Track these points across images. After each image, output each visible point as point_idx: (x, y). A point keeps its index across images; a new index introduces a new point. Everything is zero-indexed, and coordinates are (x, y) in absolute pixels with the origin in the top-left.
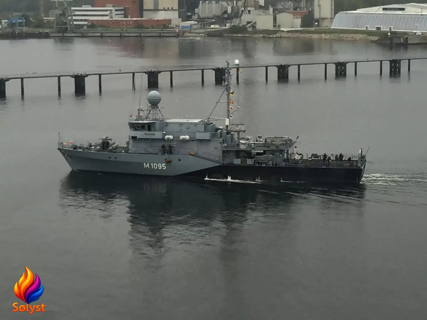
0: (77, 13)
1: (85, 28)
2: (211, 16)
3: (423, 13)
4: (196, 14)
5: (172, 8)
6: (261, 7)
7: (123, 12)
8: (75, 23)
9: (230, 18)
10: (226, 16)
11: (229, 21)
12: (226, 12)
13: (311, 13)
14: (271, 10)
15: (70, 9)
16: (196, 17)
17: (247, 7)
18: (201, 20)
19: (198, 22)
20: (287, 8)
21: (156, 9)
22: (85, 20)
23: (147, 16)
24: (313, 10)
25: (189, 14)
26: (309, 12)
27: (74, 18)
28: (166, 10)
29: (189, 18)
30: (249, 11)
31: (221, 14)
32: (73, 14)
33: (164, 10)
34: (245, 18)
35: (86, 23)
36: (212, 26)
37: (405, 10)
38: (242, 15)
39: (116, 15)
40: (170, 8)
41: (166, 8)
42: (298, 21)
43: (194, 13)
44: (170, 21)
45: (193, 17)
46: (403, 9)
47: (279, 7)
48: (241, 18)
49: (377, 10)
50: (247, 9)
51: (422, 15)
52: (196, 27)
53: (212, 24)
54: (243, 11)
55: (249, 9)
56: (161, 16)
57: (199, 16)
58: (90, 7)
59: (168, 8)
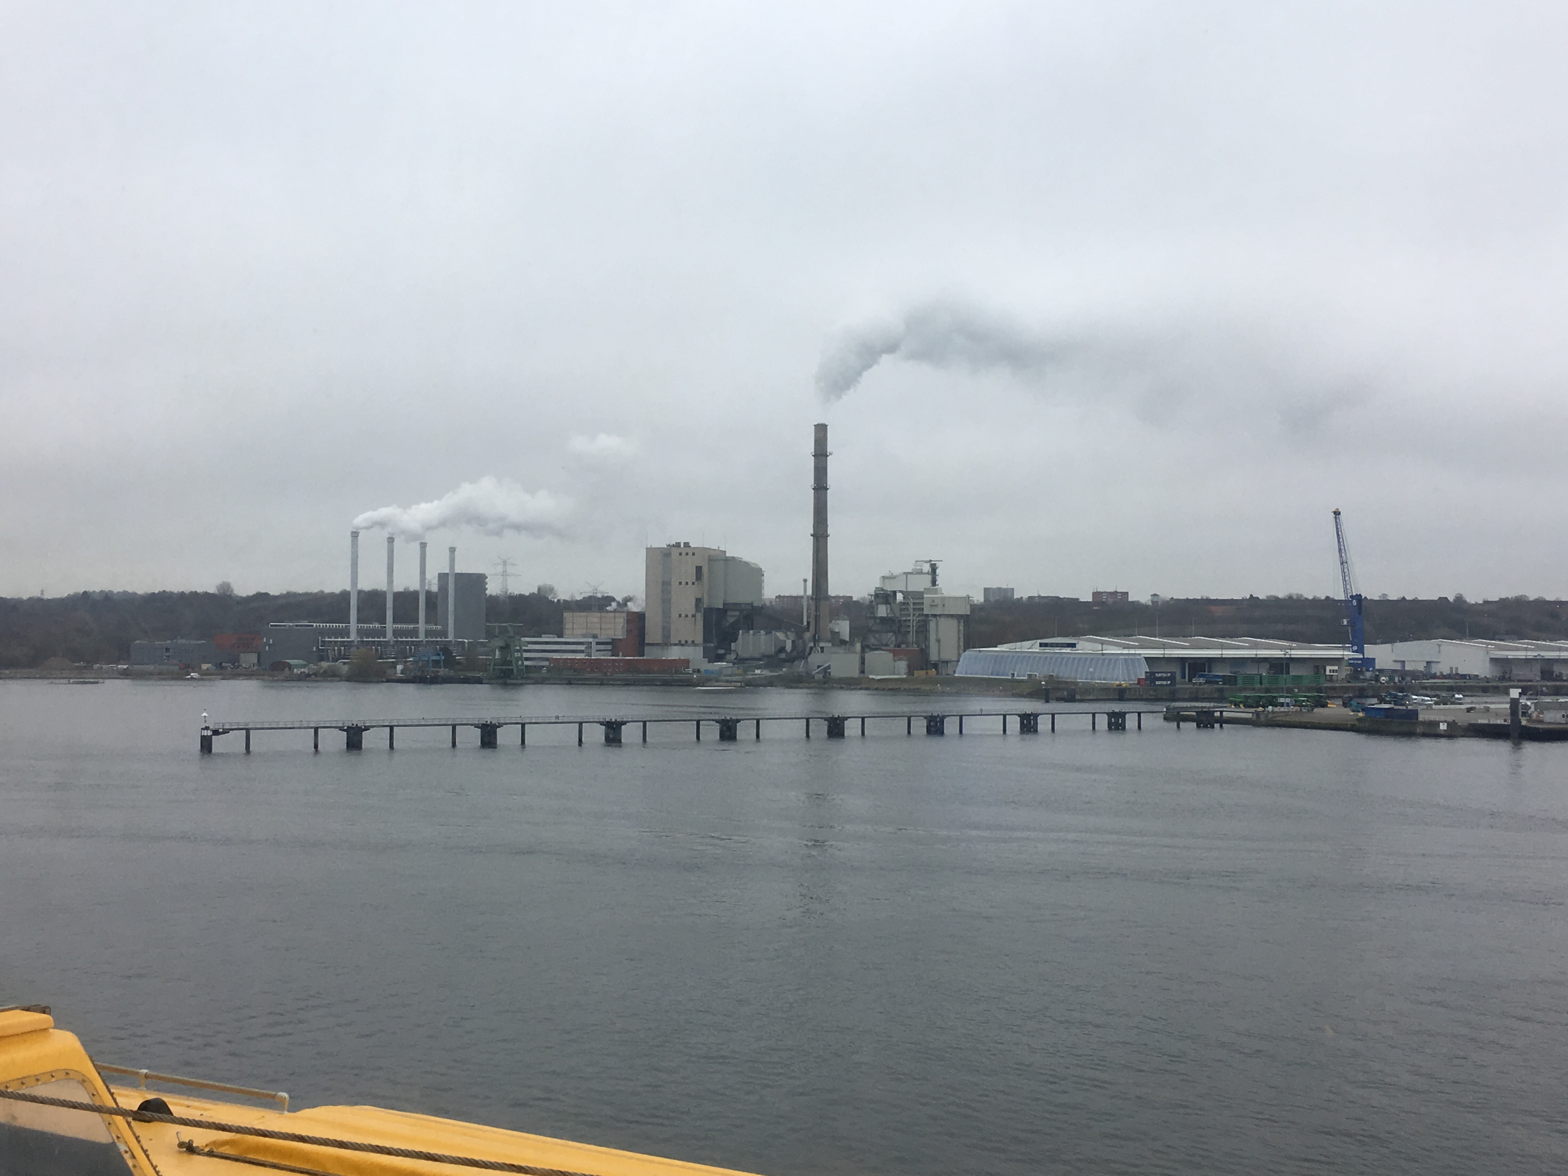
0: (531, 647)
1: (544, 670)
2: (757, 655)
3: (1104, 652)
4: (732, 653)
5: (693, 642)
6: (843, 642)
7: (609, 647)
8: (526, 663)
9: (791, 660)
10: (783, 656)
11: (787, 664)
12: (782, 649)
13: (924, 652)
14: (858, 646)
15: (520, 640)
16: (733, 656)
17: (819, 640)
18: (740, 661)
19: (734, 664)
20: (884, 643)
21: (666, 644)
22: (547, 659)
23: (651, 654)
24: (928, 647)
25: (721, 652)
26: (922, 650)
27: (525, 655)
28: (682, 645)
29: (720, 658)
30: (822, 648)
31: (773, 653)
32: (523, 648)
33: (680, 644)
34: (815, 659)
35: (546, 663)
36: (758, 672)
37: (1077, 646)
38: (810, 654)
39: (597, 651)
40: (690, 642)
41: (683, 642)
42: (902, 665)
43: (729, 650)
44: (686, 663)
45: (728, 657)
46: (1073, 645)
47: (872, 641)
48: (807, 659)
49: (1030, 647)
50: (818, 646)
51: (1103, 654)
52: (729, 671)
53: (758, 669)
54: (811, 648)
55: (822, 644)
56: (674, 654)
57: (737, 654)
58: (554, 637)
59: (686, 642)
